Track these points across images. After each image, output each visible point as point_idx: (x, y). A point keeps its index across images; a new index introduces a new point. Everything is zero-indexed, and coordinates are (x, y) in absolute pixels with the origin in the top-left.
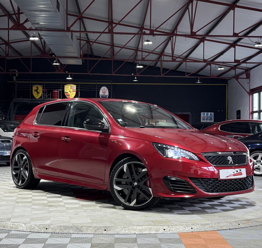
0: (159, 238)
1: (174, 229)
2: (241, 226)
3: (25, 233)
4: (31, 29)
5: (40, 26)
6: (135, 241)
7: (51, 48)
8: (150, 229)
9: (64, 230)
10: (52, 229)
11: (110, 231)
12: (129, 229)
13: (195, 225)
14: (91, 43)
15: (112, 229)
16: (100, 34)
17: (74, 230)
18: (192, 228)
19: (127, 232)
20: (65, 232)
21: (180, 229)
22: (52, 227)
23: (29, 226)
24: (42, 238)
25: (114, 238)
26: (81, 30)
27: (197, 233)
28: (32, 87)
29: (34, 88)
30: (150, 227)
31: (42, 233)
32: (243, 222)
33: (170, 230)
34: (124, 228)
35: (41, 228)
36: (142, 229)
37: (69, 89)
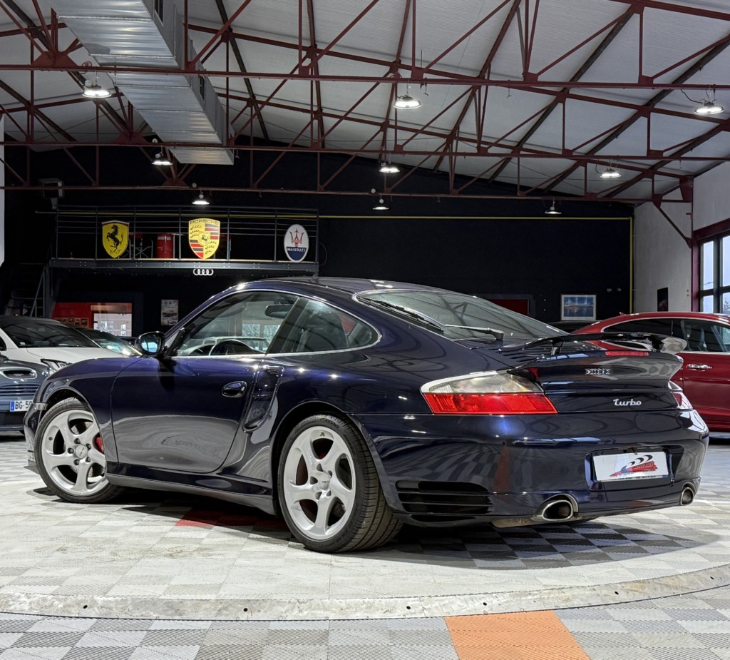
0: (391, 631)
1: (436, 607)
2: (623, 597)
3: (24, 618)
4: (88, 68)
5: (112, 58)
6: (324, 637)
7: (145, 119)
8: (370, 607)
9: (133, 611)
10: (102, 607)
11: (259, 611)
12: (310, 607)
13: (494, 595)
14: (260, 106)
15: (263, 608)
16: (282, 80)
17: (161, 609)
18: (485, 604)
19: (305, 614)
20: (136, 614)
21: (451, 608)
22: (99, 602)
23: (37, 599)
24: (69, 631)
25: (266, 630)
26: (230, 71)
27: (498, 616)
28: (101, 226)
29: (107, 229)
30: (368, 602)
31: (72, 619)
32: (628, 586)
33: (424, 609)
34: (298, 604)
35: (69, 606)
36: (349, 607)
37: (201, 232)
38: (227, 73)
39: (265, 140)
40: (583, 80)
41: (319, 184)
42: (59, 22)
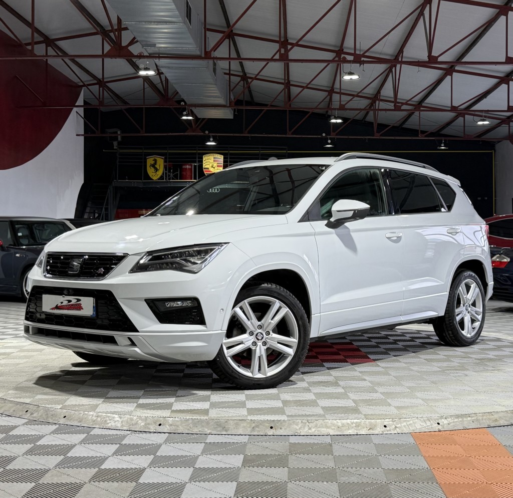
0: (375, 445)
1: (405, 426)
3: (118, 432)
4: (141, 56)
5: (157, 50)
6: (329, 448)
7: (178, 91)
8: (358, 426)
9: (193, 428)
11: (281, 428)
12: (316, 426)
13: (444, 417)
14: (250, 80)
15: (284, 426)
16: (266, 63)
17: (213, 427)
18: (438, 424)
19: (313, 431)
20: (195, 430)
21: (415, 426)
22: (170, 421)
23: (126, 418)
24: (151, 443)
25: (287, 443)
26: (231, 57)
27: (448, 432)
28: (146, 159)
29: (150, 161)
30: (357, 422)
31: (152, 434)
33: (396, 427)
34: (307, 423)
35: (149, 424)
36: (343, 425)
37: (211, 163)
38: (230, 58)
39: (251, 102)
40: (465, 60)
41: (288, 131)
42: (122, 27)
